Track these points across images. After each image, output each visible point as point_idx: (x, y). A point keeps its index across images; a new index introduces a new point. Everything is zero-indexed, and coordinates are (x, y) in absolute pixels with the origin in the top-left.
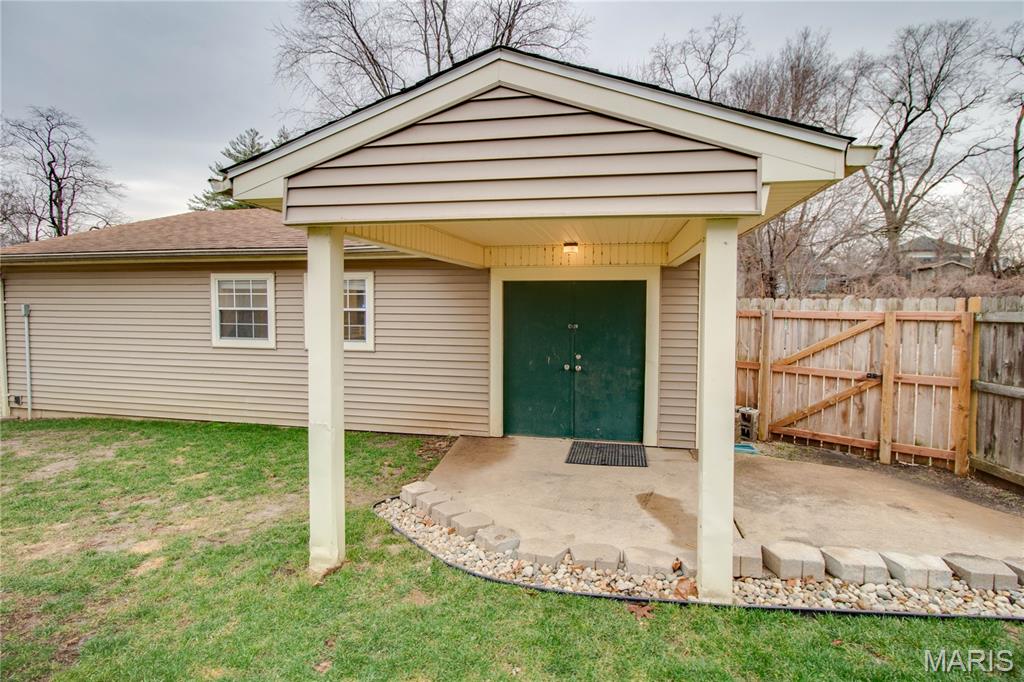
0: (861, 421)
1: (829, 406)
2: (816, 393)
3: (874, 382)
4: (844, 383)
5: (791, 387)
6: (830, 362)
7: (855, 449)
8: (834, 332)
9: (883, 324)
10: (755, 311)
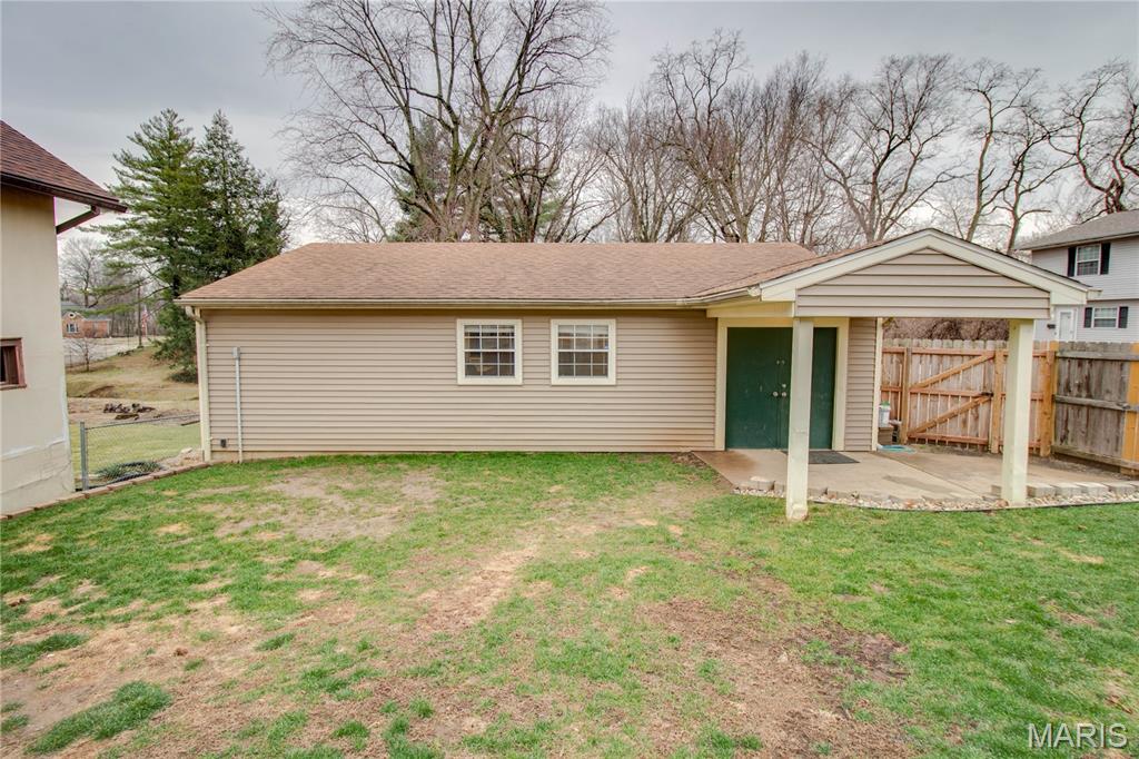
0: (976, 426)
1: (953, 416)
2: (942, 408)
3: (987, 398)
4: (964, 400)
5: (924, 404)
6: (954, 385)
7: (971, 445)
8: (958, 364)
9: (993, 358)
10: (897, 348)
